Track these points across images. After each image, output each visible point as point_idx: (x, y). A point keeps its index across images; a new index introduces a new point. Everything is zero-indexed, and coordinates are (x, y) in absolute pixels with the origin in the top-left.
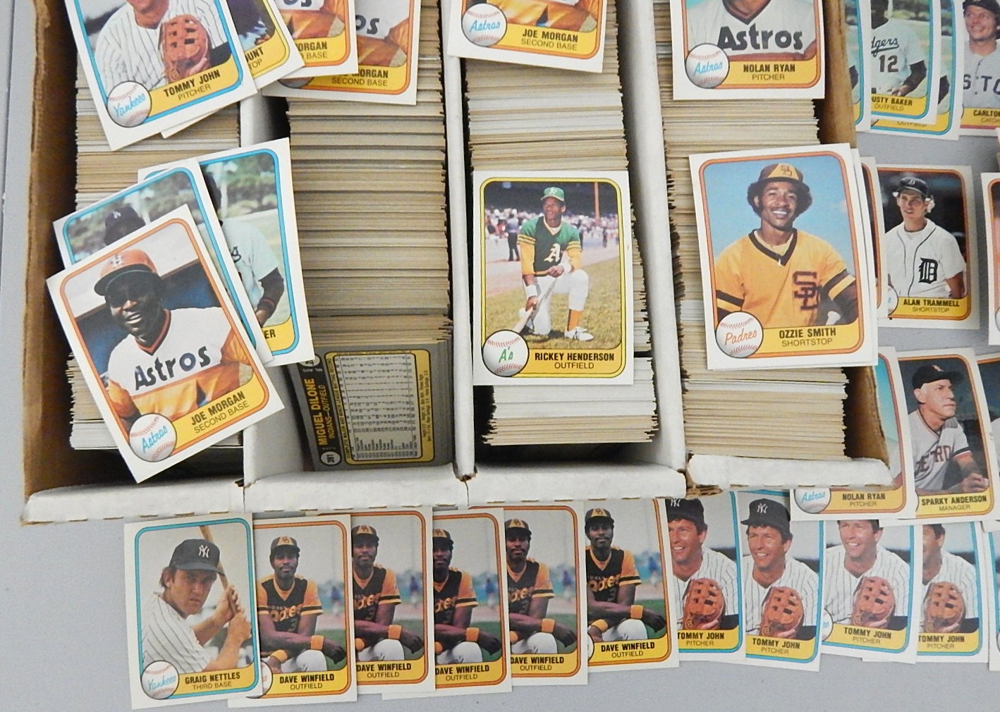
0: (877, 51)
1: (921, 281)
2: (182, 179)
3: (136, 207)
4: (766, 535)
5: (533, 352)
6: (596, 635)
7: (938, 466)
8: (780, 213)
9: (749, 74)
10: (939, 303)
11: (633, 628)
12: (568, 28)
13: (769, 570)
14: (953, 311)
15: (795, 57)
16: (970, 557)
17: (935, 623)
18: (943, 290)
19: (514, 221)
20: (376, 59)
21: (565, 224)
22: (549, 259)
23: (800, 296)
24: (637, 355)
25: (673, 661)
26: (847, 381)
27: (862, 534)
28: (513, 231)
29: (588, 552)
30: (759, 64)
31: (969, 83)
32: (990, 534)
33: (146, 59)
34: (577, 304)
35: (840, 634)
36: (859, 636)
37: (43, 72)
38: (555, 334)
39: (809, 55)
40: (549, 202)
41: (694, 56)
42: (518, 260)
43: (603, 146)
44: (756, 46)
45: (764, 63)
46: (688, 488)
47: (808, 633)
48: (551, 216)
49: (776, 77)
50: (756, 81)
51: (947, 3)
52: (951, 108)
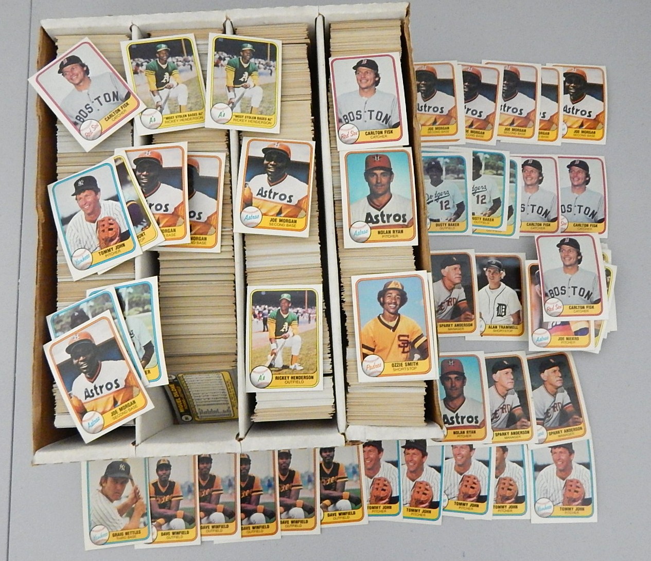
0: (475, 193)
1: (498, 316)
2: (106, 297)
3: (85, 310)
4: (414, 454)
5: (274, 376)
6: (325, 508)
7: (504, 416)
8: (393, 306)
9: (381, 235)
10: (507, 327)
11: (344, 504)
12: (292, 217)
13: (415, 472)
14: (515, 331)
15: (403, 226)
16: (521, 464)
17: (502, 499)
18: (509, 320)
19: (266, 311)
20: (201, 232)
21: (291, 312)
22: (283, 330)
23: (401, 347)
24: (325, 375)
25: (365, 521)
26: (427, 386)
27: (464, 452)
28: (265, 317)
29: (321, 464)
30: (385, 230)
31: (524, 208)
32: (532, 451)
33: (90, 237)
34: (295, 352)
35: (452, 506)
36: (462, 506)
37: (41, 245)
38: (285, 367)
39: (410, 225)
40: (284, 301)
41: (354, 228)
42: (267, 331)
43: (311, 272)
45: (388, 230)
46: (346, 442)
47: (435, 505)
48: (284, 309)
49: (394, 236)
50: (384, 238)
51: (513, 165)
52: (515, 223)
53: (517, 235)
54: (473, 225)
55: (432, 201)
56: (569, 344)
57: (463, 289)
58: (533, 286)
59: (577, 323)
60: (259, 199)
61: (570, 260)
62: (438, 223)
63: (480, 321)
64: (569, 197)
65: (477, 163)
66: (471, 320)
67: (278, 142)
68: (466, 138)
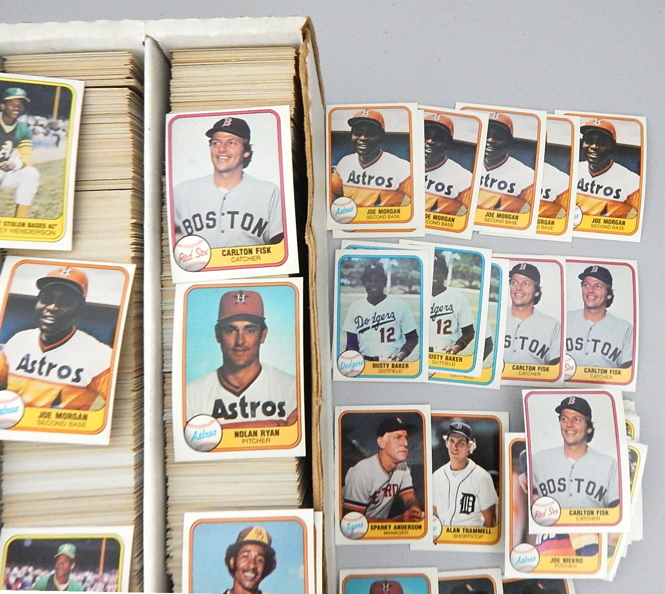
0: (435, 316)
1: (461, 512)
8: (250, 575)
9: (240, 439)
10: (475, 531)
12: (79, 409)
14: (486, 537)
15: (279, 423)
18: (479, 520)
19: (29, 579)
21: (73, 580)
30: (247, 430)
31: (509, 342)
39: (290, 421)
40: (61, 560)
41: (192, 426)
44: (246, 416)
48: (61, 573)
49: (262, 441)
50: (245, 445)
51: (496, 272)
52: (494, 365)
53: (497, 384)
54: (430, 367)
55: (368, 328)
56: (569, 569)
57: (408, 471)
58: (515, 475)
59: (581, 536)
60: (20, 376)
61: (574, 435)
62: (376, 362)
63: (434, 520)
64: (579, 327)
65: (440, 266)
66: (420, 519)
67: (69, 266)
68: (427, 227)
